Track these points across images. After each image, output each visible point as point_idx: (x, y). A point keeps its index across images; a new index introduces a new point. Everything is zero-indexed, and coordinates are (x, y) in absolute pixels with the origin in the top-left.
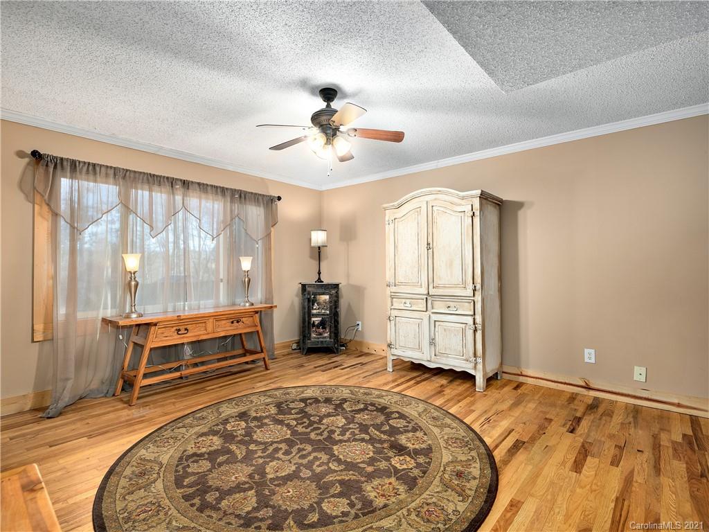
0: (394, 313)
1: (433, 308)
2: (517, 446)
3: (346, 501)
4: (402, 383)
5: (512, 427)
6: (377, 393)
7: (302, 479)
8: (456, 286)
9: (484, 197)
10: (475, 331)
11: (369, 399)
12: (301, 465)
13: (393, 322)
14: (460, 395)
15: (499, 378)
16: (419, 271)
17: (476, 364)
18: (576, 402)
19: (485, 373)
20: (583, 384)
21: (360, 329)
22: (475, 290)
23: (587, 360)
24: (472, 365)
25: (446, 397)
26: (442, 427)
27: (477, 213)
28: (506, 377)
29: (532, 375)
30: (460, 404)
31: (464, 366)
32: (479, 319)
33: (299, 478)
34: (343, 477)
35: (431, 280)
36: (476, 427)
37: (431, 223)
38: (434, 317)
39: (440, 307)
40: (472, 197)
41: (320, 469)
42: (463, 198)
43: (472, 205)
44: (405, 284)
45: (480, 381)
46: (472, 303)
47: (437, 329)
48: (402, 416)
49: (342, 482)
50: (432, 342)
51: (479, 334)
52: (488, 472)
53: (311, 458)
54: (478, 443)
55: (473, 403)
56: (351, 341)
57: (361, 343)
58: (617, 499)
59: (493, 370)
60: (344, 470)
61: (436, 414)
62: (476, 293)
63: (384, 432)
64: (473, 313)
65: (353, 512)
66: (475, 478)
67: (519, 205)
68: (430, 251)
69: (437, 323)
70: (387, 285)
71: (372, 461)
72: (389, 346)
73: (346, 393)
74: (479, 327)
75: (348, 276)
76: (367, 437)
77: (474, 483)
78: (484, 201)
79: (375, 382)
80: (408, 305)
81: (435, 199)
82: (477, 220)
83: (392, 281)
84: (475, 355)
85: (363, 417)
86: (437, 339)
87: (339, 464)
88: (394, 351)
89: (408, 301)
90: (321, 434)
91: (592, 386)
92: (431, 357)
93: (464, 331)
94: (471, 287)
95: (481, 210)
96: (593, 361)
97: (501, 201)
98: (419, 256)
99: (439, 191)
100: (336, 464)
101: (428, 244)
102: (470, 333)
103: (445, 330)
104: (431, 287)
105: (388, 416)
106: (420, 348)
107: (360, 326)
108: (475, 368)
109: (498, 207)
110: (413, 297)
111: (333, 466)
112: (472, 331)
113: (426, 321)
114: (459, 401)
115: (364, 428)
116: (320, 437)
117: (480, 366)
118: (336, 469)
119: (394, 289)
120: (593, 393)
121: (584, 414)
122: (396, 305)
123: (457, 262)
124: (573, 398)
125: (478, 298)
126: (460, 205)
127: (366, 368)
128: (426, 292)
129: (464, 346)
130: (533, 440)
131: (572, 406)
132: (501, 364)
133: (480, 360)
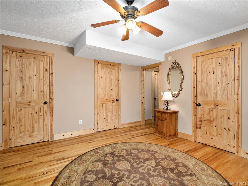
3: (132, 152)
7: (143, 159)
12: (144, 163)
33: (144, 159)
34: (130, 157)
41: (137, 161)
49: (132, 156)
53: (140, 165)
60: (129, 159)
65: (131, 150)
87: (130, 161)
100: (131, 161)
111: (132, 161)
118: (132, 160)
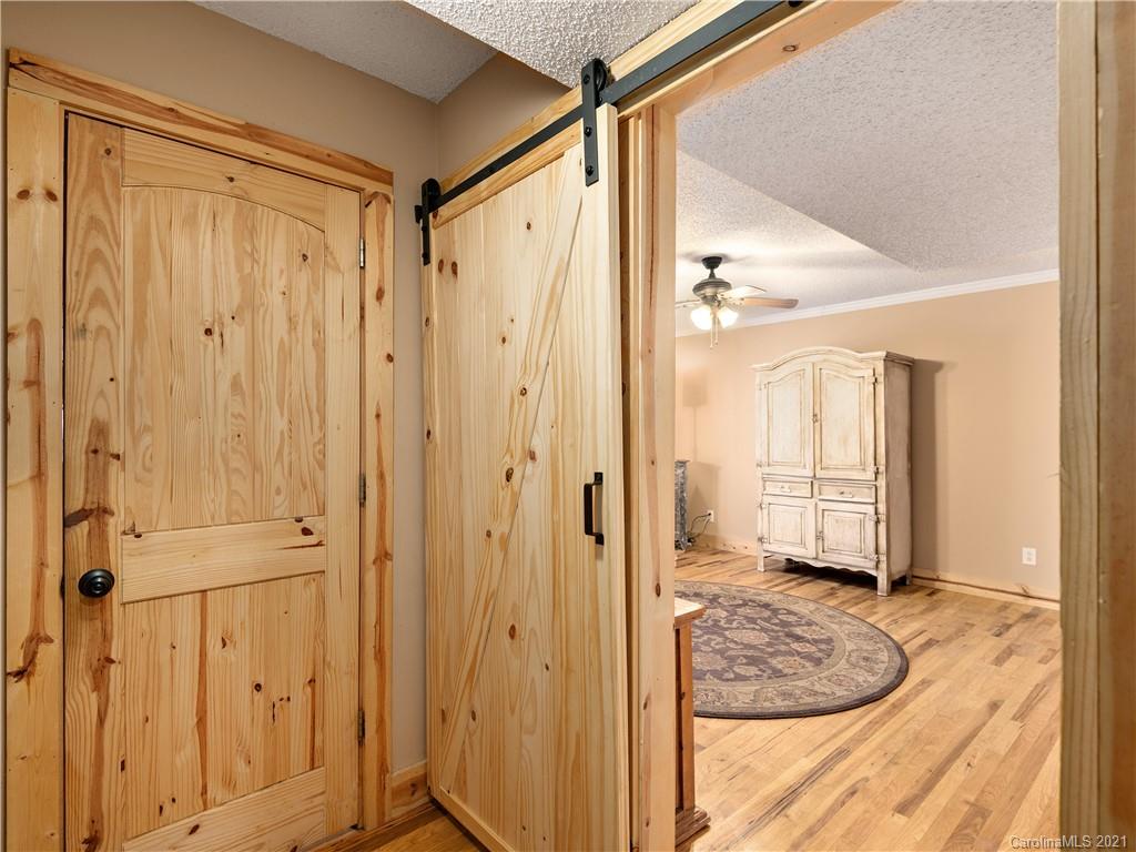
0: (767, 499)
1: (820, 494)
2: (929, 644)
3: (755, 668)
4: (781, 584)
5: (924, 628)
6: (753, 591)
8: (852, 468)
9: (891, 360)
10: (877, 522)
11: (747, 596)
13: (765, 511)
14: (857, 597)
15: (908, 583)
16: (802, 447)
17: (878, 562)
18: (1008, 611)
19: (889, 575)
20: (1021, 592)
21: (712, 520)
22: (877, 473)
23: (1025, 562)
24: (873, 564)
25: (840, 600)
26: (841, 623)
27: (881, 379)
28: (918, 582)
29: (953, 580)
30: (859, 606)
31: (862, 564)
32: (882, 508)
34: (746, 653)
35: (818, 460)
36: (881, 626)
37: (818, 389)
38: (822, 505)
39: (830, 492)
40: (874, 359)
41: (719, 646)
42: (862, 360)
43: (874, 370)
44: (783, 464)
45: (883, 582)
46: (874, 489)
47: (825, 520)
48: (790, 612)
49: (746, 657)
50: (820, 536)
51: (882, 527)
52: (898, 659)
54: (884, 638)
55: (874, 606)
56: (699, 535)
57: (714, 539)
58: (1037, 685)
59: (899, 572)
60: (744, 648)
61: (831, 613)
62: (880, 477)
63: (776, 625)
64: (874, 501)
65: (765, 675)
66: (883, 662)
67: (938, 366)
68: (817, 424)
69: (826, 513)
70: (758, 465)
71: (769, 645)
72: (760, 540)
73: (716, 590)
74: (883, 517)
75: (695, 451)
76: (757, 627)
77: (883, 666)
78: (890, 364)
79: (745, 581)
80: (786, 489)
81: (825, 360)
82: (881, 388)
83: (765, 459)
84: (877, 552)
85: (747, 611)
86: (826, 531)
87: (737, 645)
88: (767, 547)
89: (786, 485)
90: (705, 621)
91: (1032, 593)
92: (817, 554)
93: (862, 524)
94: (872, 469)
95: (886, 375)
96: (1033, 562)
97: (913, 361)
98: (802, 431)
99: (830, 351)
100: (733, 644)
101: (815, 415)
102: (870, 526)
103: (837, 521)
104: (818, 467)
105: (775, 612)
106: (803, 543)
107: (712, 516)
108: (877, 567)
109: (907, 369)
110: (793, 481)
111: (731, 645)
112: (873, 523)
113: (811, 509)
114: (857, 604)
115: (752, 620)
116: (705, 624)
117: (883, 566)
118: (735, 647)
119: (767, 470)
120: (1032, 602)
121: (1017, 622)
122: (770, 490)
123: (854, 438)
124: (1005, 607)
125: (882, 482)
126: (857, 368)
127: (729, 566)
128: (812, 475)
129: (863, 540)
130: (949, 640)
131: (1003, 614)
132: (912, 565)
133: (883, 558)
